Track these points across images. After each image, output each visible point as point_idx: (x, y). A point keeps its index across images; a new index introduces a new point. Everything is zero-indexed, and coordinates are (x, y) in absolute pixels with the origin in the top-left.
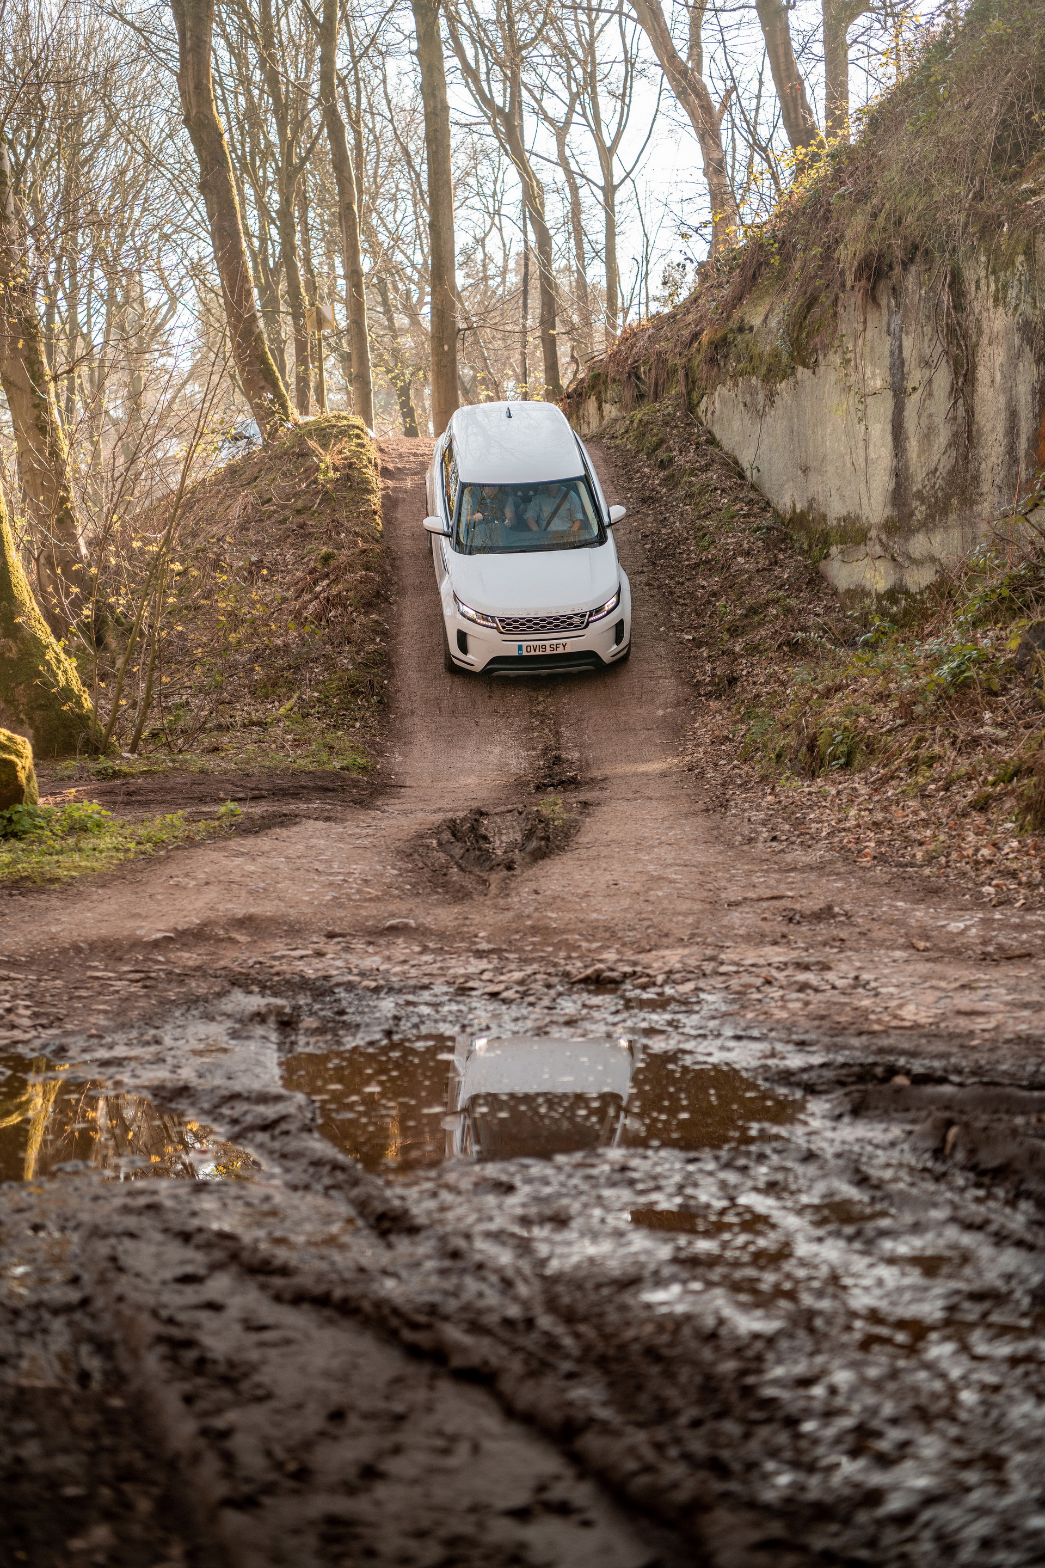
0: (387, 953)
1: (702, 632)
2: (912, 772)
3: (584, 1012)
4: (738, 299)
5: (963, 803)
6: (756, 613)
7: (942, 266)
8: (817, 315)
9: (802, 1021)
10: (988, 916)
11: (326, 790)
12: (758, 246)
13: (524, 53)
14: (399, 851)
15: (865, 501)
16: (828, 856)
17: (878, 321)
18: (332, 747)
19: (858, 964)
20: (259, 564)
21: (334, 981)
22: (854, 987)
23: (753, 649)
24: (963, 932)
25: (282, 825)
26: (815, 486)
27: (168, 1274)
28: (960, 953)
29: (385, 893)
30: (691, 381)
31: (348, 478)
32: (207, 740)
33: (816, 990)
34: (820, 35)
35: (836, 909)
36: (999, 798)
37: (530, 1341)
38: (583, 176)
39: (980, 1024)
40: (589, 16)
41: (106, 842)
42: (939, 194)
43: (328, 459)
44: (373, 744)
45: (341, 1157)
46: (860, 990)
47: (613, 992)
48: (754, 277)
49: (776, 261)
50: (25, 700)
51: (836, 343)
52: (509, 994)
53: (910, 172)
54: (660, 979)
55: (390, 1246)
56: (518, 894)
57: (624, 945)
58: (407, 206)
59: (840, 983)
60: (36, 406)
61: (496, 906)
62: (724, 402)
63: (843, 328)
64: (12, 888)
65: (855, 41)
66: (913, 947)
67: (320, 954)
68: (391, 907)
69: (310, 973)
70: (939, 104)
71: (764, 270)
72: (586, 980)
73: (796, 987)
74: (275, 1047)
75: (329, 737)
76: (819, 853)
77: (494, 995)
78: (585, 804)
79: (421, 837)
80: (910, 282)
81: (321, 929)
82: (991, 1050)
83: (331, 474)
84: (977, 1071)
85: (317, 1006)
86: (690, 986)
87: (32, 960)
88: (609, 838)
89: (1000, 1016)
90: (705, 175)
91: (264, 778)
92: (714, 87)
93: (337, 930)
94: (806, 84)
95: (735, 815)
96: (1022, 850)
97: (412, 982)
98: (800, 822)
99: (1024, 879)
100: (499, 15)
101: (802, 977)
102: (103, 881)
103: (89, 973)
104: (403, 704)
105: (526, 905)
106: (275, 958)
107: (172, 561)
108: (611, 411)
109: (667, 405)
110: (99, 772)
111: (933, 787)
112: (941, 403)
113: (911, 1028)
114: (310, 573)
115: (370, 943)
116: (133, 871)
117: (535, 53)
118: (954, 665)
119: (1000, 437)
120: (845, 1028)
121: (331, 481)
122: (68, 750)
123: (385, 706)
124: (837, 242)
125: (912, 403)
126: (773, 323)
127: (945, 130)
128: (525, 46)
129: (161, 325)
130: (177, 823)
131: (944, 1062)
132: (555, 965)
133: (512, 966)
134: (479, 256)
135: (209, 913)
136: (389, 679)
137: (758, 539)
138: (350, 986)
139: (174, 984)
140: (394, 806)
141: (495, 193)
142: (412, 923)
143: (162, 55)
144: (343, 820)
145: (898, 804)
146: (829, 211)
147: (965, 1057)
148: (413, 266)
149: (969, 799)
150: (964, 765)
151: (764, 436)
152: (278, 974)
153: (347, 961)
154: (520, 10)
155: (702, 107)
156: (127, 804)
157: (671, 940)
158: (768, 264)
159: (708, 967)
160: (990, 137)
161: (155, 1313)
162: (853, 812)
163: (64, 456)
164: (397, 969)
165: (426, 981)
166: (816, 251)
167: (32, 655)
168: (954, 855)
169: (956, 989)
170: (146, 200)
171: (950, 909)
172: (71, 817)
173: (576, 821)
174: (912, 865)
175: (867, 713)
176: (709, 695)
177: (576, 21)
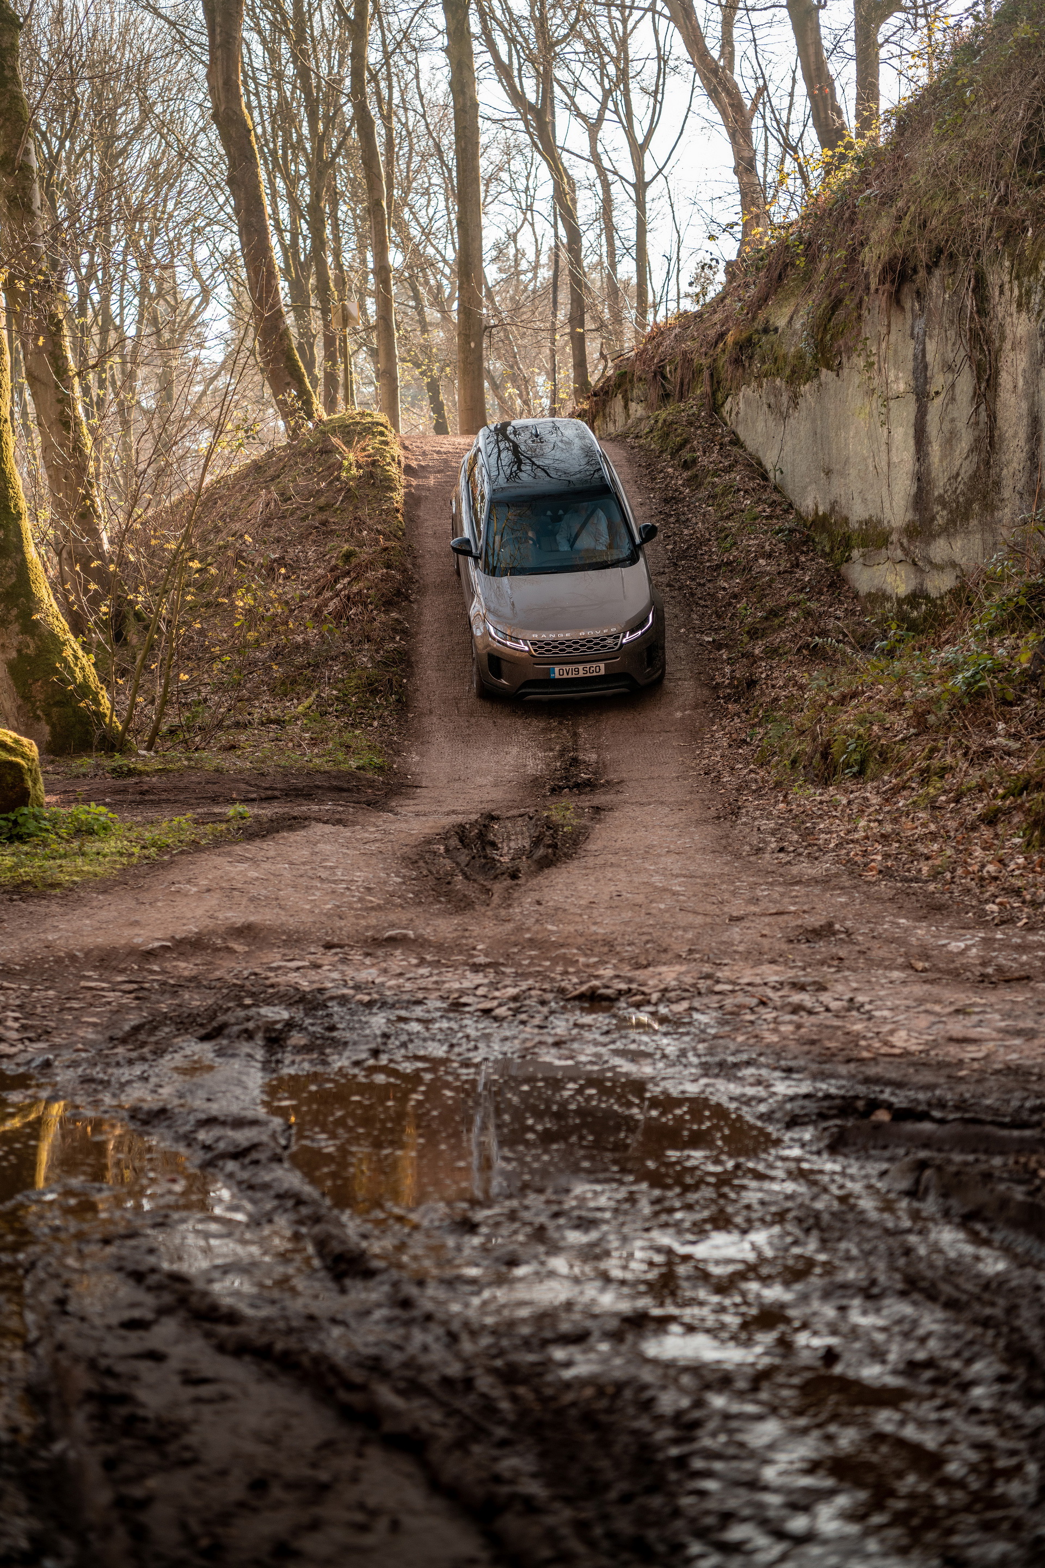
0: (384, 965)
1: (722, 634)
2: (924, 782)
3: (575, 1032)
4: (763, 301)
5: (972, 816)
6: (776, 616)
7: (966, 270)
8: (842, 317)
9: (792, 1045)
10: (990, 935)
11: (341, 790)
12: (784, 247)
13: (557, 49)
14: (404, 858)
15: (886, 505)
16: (834, 870)
17: (901, 325)
18: (348, 747)
19: (854, 985)
20: (281, 561)
21: (327, 994)
22: (849, 1010)
23: (772, 652)
24: (963, 952)
25: (291, 828)
26: (838, 488)
27: (114, 1319)
28: (959, 975)
29: (387, 902)
30: (716, 382)
31: (371, 475)
32: (224, 738)
33: (810, 1012)
34: (851, 34)
35: (837, 926)
36: (1008, 812)
37: (465, 1404)
38: (615, 173)
39: (971, 1052)
40: (622, 14)
41: (111, 846)
42: (965, 198)
43: (351, 456)
44: (390, 744)
45: (308, 1190)
46: (854, 1013)
47: (606, 1010)
48: (780, 278)
49: (801, 262)
50: (42, 697)
51: (860, 346)
52: (502, 1011)
53: (935, 176)
54: (655, 997)
55: (343, 1291)
56: (520, 905)
57: (621, 960)
58: (439, 202)
59: (834, 1005)
60: (60, 401)
61: (496, 917)
62: (748, 402)
63: (867, 331)
64: (13, 893)
65: (887, 41)
66: (911, 967)
67: (316, 966)
68: (392, 917)
69: (305, 985)
70: (965, 107)
71: (790, 271)
72: (581, 997)
73: (789, 1009)
74: (259, 1065)
75: (347, 736)
76: (825, 866)
77: (487, 1012)
78: (597, 809)
79: (429, 842)
80: (934, 286)
81: (319, 939)
82: (979, 1081)
83: (354, 471)
84: (961, 1105)
85: (308, 1021)
86: (685, 1005)
87: (26, 969)
88: (618, 845)
89: (991, 1045)
90: (736, 172)
91: (279, 777)
92: (746, 86)
93: (336, 940)
94: (837, 84)
95: (745, 824)
96: (1028, 867)
97: (406, 997)
98: (810, 832)
99: (1028, 897)
100: (532, 11)
101: (796, 998)
102: (105, 886)
103: (83, 983)
104: (422, 703)
105: (528, 916)
106: (271, 969)
107: (192, 559)
108: (637, 410)
109: (692, 405)
110: (114, 770)
111: (943, 798)
112: (963, 409)
113: (900, 1056)
114: (332, 570)
115: (367, 955)
116: (136, 876)
117: (568, 49)
118: (968, 674)
119: (1022, 443)
120: (834, 1055)
121: (353, 478)
122: (84, 747)
123: (403, 705)
124: (862, 244)
125: (935, 407)
126: (798, 326)
127: (971, 134)
128: (558, 42)
129: (194, 317)
130: (184, 826)
131: (929, 1094)
132: (553, 980)
133: (508, 981)
134: (512, 251)
135: (207, 921)
136: (408, 678)
137: (780, 541)
138: (343, 1000)
139: (167, 996)
140: (407, 807)
141: (527, 188)
142: (411, 934)
143: (196, 49)
144: (354, 823)
145: (908, 815)
146: (854, 213)
147: (951, 1089)
148: (445, 261)
149: (978, 812)
150: (975, 777)
151: (788, 438)
152: (272, 986)
153: (342, 972)
154: (553, 6)
155: (732, 105)
156: (140, 803)
157: (670, 955)
158: (793, 265)
159: (703, 985)
160: (1016, 141)
161: (92, 1364)
162: (862, 823)
163: (88, 451)
164: (392, 982)
165: (420, 995)
166: (841, 253)
167: (49, 652)
168: (960, 871)
169: (950, 1014)
170: (180, 193)
171: (952, 927)
172: (78, 819)
173: (585, 827)
174: (916, 880)
175: (882, 721)
176: (727, 698)
177: (610, 17)
